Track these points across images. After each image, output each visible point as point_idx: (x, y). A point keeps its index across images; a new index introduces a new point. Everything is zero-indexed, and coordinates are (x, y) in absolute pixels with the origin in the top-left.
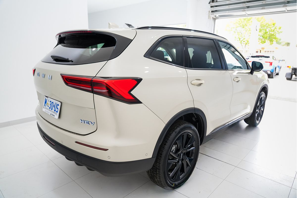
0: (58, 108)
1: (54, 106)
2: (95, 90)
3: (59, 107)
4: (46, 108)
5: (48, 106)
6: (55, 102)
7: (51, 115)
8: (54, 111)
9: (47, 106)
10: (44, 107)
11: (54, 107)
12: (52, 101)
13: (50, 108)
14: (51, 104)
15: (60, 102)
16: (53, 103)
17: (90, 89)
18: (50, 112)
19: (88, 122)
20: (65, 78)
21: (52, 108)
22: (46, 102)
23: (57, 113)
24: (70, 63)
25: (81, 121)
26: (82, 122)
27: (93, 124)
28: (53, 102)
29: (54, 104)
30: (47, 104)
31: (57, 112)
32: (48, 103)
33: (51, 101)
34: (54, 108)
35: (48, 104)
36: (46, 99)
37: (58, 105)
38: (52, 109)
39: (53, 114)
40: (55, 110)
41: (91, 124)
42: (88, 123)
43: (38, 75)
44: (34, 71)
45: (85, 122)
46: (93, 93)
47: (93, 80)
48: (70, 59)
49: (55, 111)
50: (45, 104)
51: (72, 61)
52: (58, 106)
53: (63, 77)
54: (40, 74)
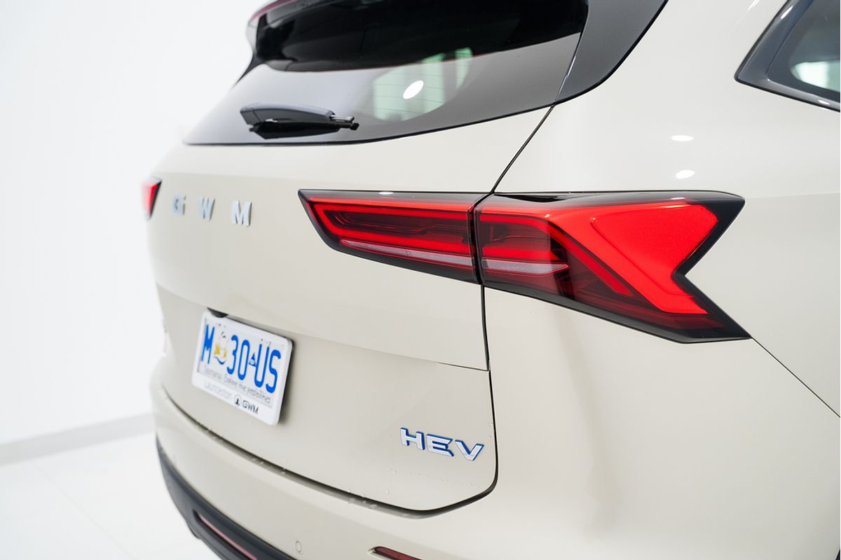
0: (274, 372)
1: (253, 358)
2: (492, 264)
3: (281, 365)
4: (208, 372)
5: (222, 363)
6: (255, 337)
7: (241, 407)
8: (254, 387)
9: (213, 360)
10: (202, 369)
11: (257, 366)
12: (244, 332)
13: (231, 371)
14: (234, 353)
15: (285, 340)
16: (246, 347)
17: (467, 261)
18: (231, 391)
19: (447, 442)
20: (326, 212)
21: (242, 373)
22: (208, 343)
23: (268, 394)
24: (342, 133)
25: (407, 434)
26: (408, 443)
27: (474, 453)
28: (246, 343)
29: (254, 350)
30: (218, 352)
31: (271, 390)
32: (223, 344)
33: (235, 338)
34: (251, 369)
35: (222, 352)
36: (207, 327)
37: (276, 353)
38: (242, 377)
39: (252, 401)
40: (259, 379)
41: (465, 451)
42: (446, 450)
43: (180, 206)
44: (155, 190)
45: (429, 440)
46: (480, 282)
47: (479, 213)
48: (340, 115)
49: (259, 384)
50: (207, 353)
51: (355, 127)
52: (275, 358)
53: (316, 207)
54: (185, 202)
